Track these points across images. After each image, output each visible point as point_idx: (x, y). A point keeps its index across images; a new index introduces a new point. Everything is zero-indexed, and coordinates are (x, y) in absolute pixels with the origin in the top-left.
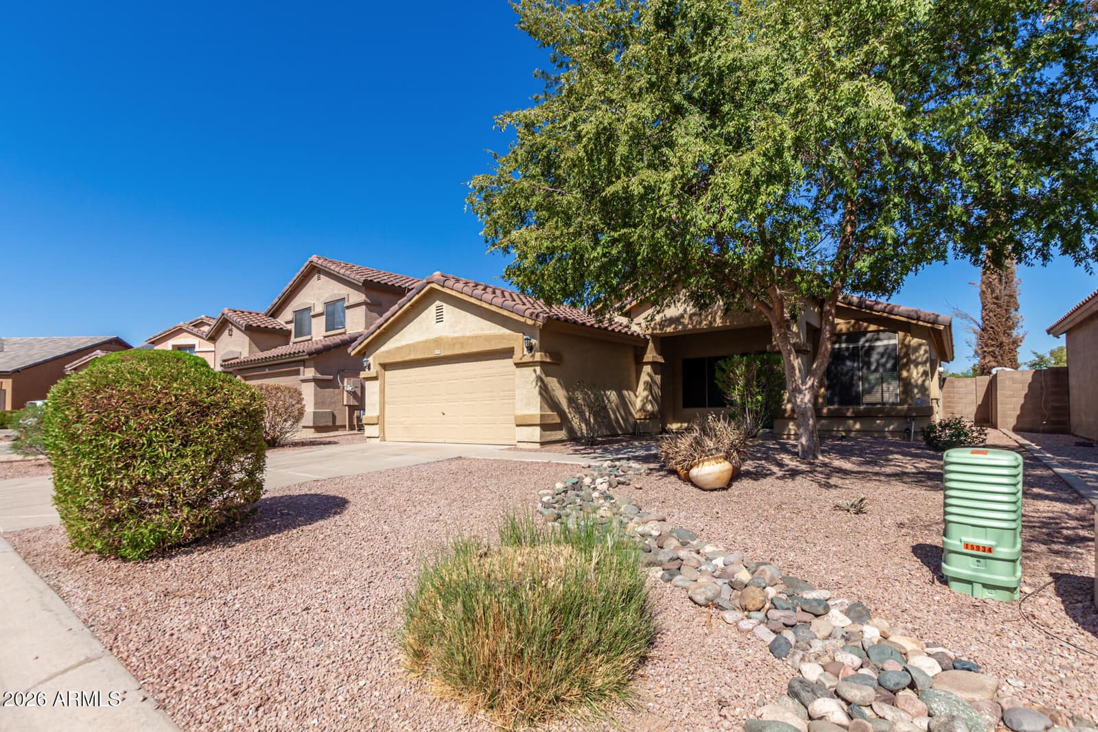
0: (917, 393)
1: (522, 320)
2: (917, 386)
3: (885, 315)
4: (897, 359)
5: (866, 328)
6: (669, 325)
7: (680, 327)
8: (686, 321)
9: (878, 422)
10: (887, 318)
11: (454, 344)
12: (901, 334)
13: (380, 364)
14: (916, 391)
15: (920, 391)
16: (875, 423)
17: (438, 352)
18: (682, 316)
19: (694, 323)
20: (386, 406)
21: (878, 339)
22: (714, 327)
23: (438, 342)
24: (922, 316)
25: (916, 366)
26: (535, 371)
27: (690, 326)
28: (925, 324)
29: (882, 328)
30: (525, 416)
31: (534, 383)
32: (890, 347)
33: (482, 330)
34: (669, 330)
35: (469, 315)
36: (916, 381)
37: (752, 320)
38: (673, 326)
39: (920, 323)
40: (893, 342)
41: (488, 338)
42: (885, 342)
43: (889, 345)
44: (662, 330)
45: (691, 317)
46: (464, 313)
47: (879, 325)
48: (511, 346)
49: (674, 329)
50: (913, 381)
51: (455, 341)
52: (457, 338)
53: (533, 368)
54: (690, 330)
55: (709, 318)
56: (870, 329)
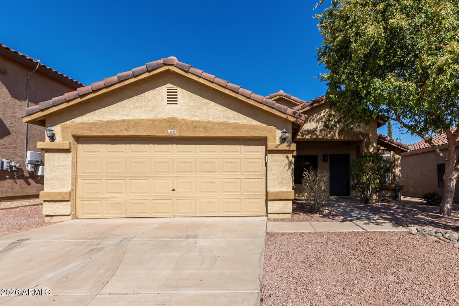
0: (398, 179)
1: (285, 116)
2: (397, 176)
3: (390, 143)
4: (391, 163)
5: (379, 148)
6: (307, 134)
7: (314, 136)
8: (318, 133)
9: (383, 192)
10: (390, 144)
11: (196, 127)
12: (392, 152)
13: (74, 136)
14: (397, 178)
15: (398, 178)
16: (382, 192)
17: (171, 132)
18: (315, 130)
19: (323, 135)
20: (79, 180)
21: (384, 154)
22: (334, 139)
23: (171, 122)
24: (403, 145)
25: (397, 167)
26: (287, 157)
27: (320, 137)
28: (403, 149)
29: (386, 149)
30: (279, 192)
31: (287, 167)
32: (388, 158)
33: (228, 118)
34: (307, 137)
35: (212, 103)
36: (397, 174)
37: (355, 138)
38: (310, 135)
39: (401, 148)
40: (389, 155)
41: (237, 126)
42: (386, 155)
43: (388, 157)
44: (303, 136)
45: (321, 131)
46: (206, 100)
47: (385, 147)
48: (265, 135)
49: (310, 137)
50: (396, 174)
51: (195, 125)
52: (199, 122)
53: (286, 155)
54: (320, 139)
55: (332, 133)
56: (381, 149)
